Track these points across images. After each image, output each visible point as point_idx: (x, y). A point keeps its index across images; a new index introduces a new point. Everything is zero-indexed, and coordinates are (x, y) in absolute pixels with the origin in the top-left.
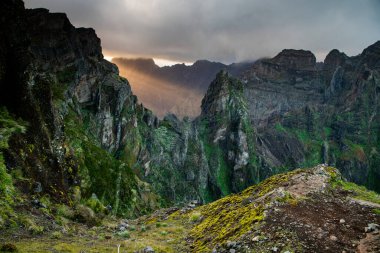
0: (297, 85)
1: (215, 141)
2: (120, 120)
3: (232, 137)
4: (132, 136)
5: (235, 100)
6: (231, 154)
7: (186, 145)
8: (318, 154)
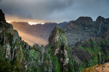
0: (86, 30)
1: (55, 54)
2: (14, 47)
3: (62, 52)
4: (19, 54)
5: (62, 37)
6: (62, 59)
7: (43, 56)
8: (97, 57)
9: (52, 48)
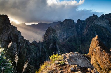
0: (70, 29)
2: (19, 45)
3: (54, 46)
5: (54, 35)
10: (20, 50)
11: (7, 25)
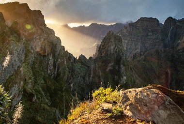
1: (107, 70)
2: (57, 60)
3: (117, 68)
7: (92, 73)
8: (164, 76)
9: (103, 62)
10: (58, 70)
11: (41, 27)
